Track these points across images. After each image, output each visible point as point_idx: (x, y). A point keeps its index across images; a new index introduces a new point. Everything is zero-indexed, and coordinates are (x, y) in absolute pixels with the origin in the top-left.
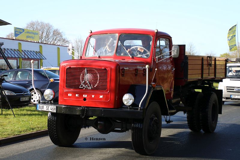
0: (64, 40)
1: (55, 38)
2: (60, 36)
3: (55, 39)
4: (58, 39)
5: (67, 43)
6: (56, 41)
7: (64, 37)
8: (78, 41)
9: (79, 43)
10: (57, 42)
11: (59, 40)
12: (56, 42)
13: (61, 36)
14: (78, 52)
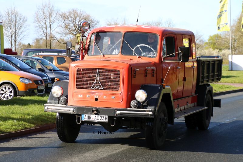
14: (11, 29)
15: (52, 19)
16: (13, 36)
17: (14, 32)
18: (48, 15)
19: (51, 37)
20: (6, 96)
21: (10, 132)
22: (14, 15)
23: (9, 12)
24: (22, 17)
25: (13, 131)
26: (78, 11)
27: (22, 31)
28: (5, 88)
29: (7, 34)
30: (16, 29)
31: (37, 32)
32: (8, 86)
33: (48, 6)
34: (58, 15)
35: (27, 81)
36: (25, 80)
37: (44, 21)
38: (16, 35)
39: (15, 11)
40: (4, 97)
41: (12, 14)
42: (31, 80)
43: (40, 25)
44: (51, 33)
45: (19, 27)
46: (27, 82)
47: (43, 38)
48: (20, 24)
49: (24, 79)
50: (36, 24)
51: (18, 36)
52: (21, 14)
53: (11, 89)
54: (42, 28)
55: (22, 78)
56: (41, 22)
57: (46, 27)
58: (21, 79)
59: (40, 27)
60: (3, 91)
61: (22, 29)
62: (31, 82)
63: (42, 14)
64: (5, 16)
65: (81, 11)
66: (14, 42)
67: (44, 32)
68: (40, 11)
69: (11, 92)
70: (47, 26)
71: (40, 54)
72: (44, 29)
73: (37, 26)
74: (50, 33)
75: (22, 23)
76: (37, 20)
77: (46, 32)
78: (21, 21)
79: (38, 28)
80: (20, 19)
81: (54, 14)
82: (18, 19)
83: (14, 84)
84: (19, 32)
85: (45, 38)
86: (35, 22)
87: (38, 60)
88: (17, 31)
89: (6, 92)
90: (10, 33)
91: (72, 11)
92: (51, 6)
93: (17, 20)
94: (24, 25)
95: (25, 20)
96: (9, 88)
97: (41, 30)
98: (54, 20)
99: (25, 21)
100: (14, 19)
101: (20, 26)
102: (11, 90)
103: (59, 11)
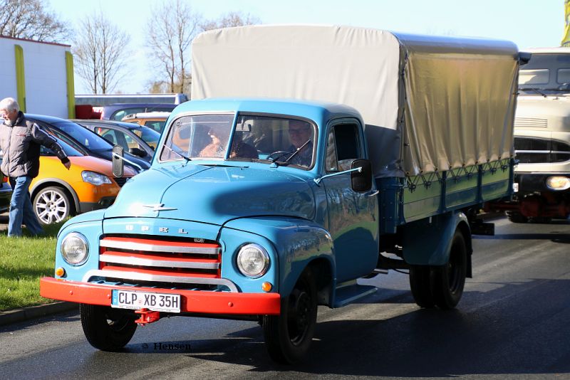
0: (47, 21)
1: (15, 14)
2: (33, 7)
3: (18, 17)
4: (28, 15)
5: (58, 30)
6: (21, 23)
7: (46, 11)
8: (92, 25)
9: (98, 32)
10: (22, 27)
11: (29, 21)
12: (20, 27)
13: (38, 8)
14: (94, 61)
15: (185, 36)
16: (100, 77)
17: (101, 68)
18: (176, 29)
19: (183, 77)
20: (50, 215)
21: (36, 304)
22: (100, 29)
23: (91, 22)
24: (119, 34)
25: (42, 303)
26: (242, 18)
27: (118, 65)
28: (49, 196)
29: (87, 72)
30: (106, 62)
31: (152, 68)
32: (54, 191)
33: (176, 7)
34: (198, 28)
35: (98, 180)
36: (96, 177)
37: (167, 42)
38: (105, 75)
39: (104, 21)
40: (46, 217)
41: (97, 27)
42: (108, 177)
43: (159, 51)
44: (183, 69)
45: (113, 55)
46: (97, 182)
47: (166, 80)
48: (115, 49)
49: (92, 174)
50: (150, 50)
51: (111, 77)
52: (116, 28)
53: (62, 199)
54: (162, 57)
55: (86, 171)
56: (161, 44)
57: (172, 55)
58: (85, 175)
59: (160, 55)
60: (44, 202)
61: (118, 61)
62: (108, 181)
63: (163, 25)
64: (81, 31)
65: (250, 17)
66: (102, 90)
67: (168, 66)
68: (159, 19)
69: (62, 205)
70: (174, 53)
71: (139, 115)
72: (166, 59)
73: (152, 54)
74: (181, 68)
75: (119, 47)
76: (152, 39)
77: (172, 66)
78: (117, 42)
79: (154, 57)
80: (115, 39)
81: (189, 25)
82: (109, 38)
83: (68, 187)
84: (114, 66)
85: (170, 80)
86: (148, 44)
87: (131, 129)
88: (108, 66)
89: (52, 206)
90: (93, 71)
91: (230, 18)
92: (183, 8)
93: (108, 41)
94: (124, 52)
95: (125, 40)
96: (58, 197)
97: (161, 62)
98: (189, 40)
99: (126, 43)
100: (102, 40)
101: (114, 53)
102: (61, 201)
103: (201, 17)
